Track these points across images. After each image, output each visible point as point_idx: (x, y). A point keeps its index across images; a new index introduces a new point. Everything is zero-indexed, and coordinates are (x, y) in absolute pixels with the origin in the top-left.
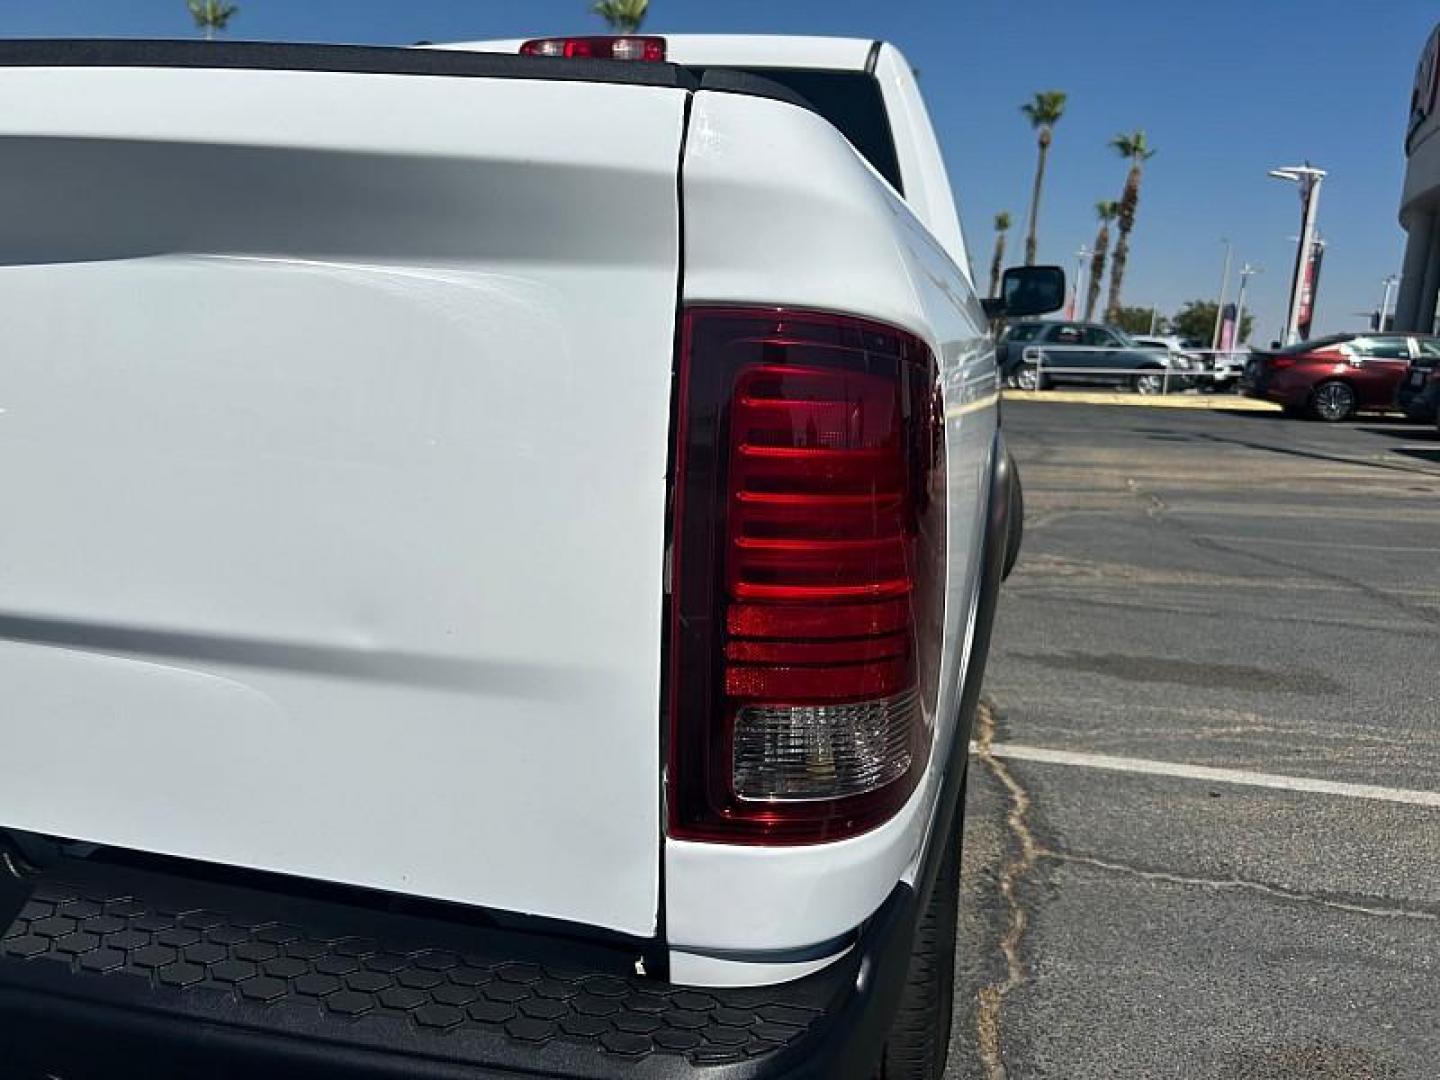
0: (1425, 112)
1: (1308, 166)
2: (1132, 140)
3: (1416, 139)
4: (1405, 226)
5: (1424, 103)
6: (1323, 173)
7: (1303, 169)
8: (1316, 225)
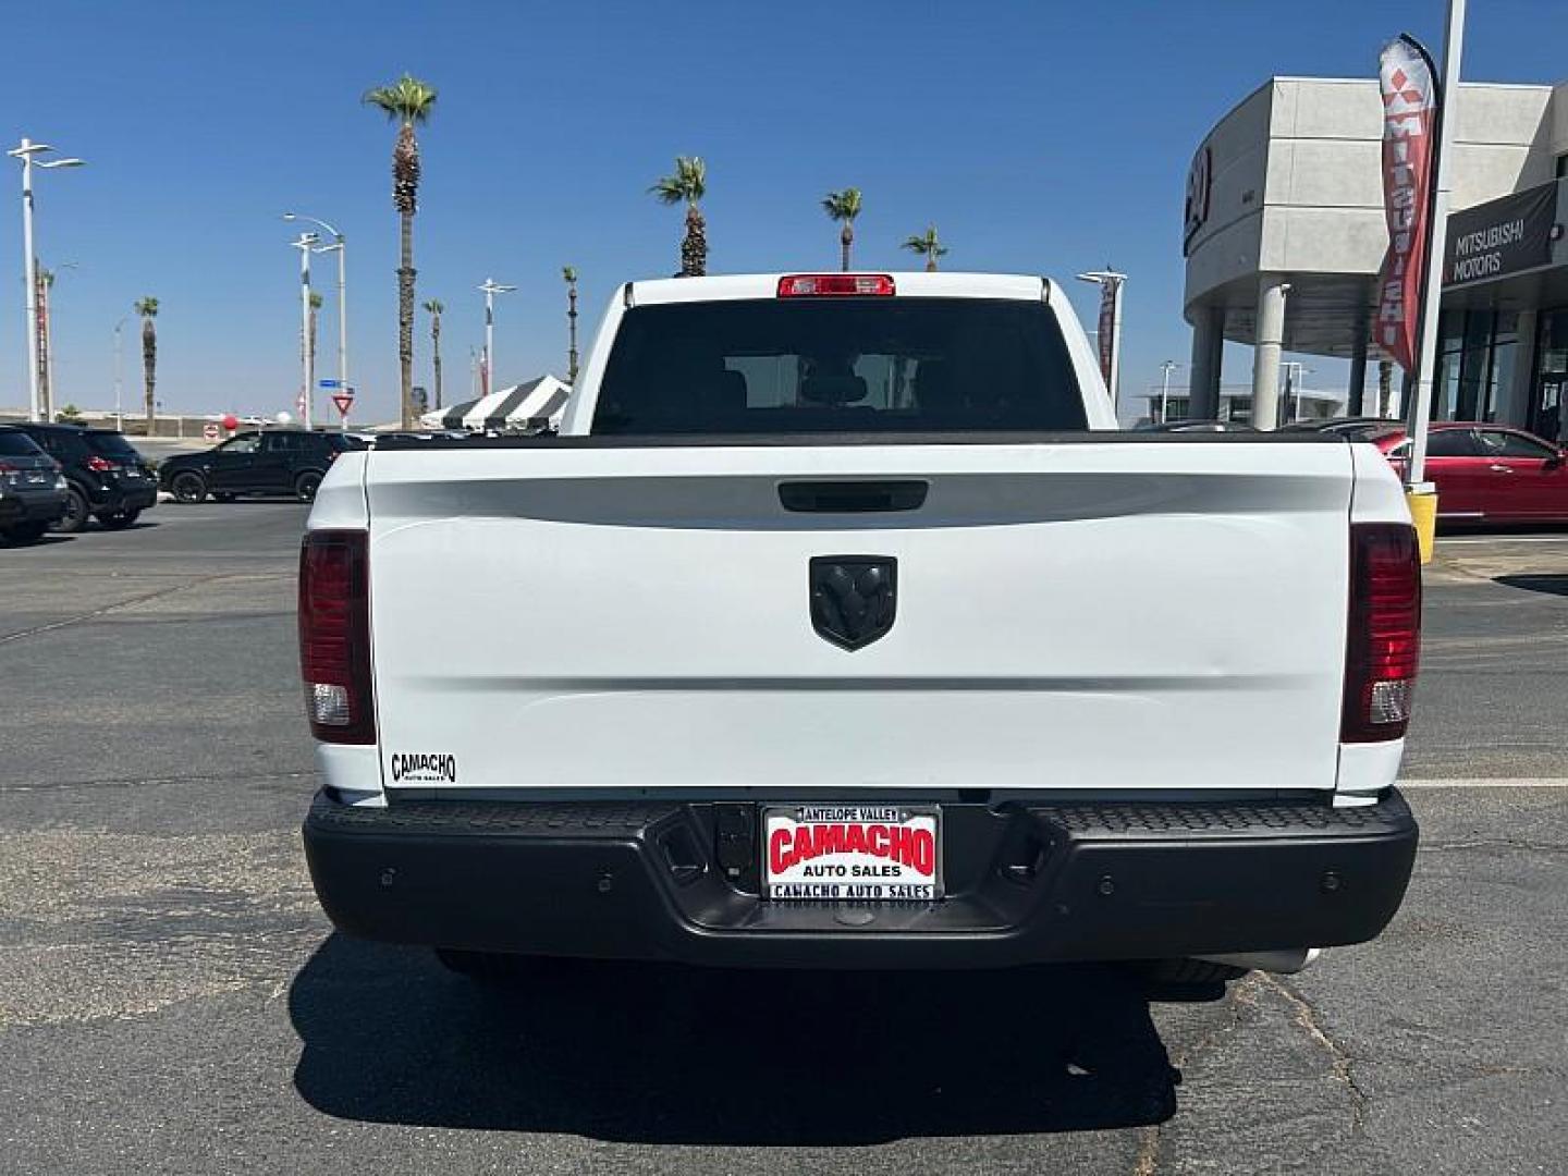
0: (1201, 218)
1: (1109, 270)
2: (923, 237)
3: (1194, 244)
4: (1190, 321)
5: (1198, 209)
6: (1125, 276)
7: (1107, 274)
8: (1121, 324)
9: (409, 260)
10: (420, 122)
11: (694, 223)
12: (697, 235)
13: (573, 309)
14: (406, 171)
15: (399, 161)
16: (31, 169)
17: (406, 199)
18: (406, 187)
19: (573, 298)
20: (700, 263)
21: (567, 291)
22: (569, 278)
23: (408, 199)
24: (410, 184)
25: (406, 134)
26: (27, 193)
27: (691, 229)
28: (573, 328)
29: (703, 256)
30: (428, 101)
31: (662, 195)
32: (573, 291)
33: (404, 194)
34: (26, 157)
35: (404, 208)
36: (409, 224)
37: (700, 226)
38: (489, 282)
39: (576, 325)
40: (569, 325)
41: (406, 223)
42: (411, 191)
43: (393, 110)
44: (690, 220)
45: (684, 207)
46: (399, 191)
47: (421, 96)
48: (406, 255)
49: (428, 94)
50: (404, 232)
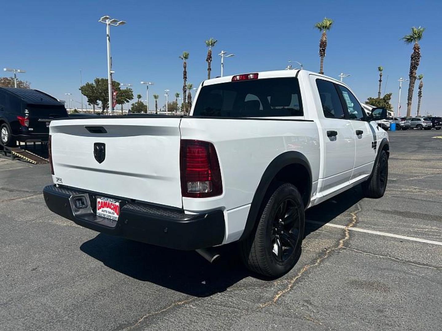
9: (322, 70)
10: (328, 30)
11: (416, 49)
12: (417, 52)
13: (380, 79)
14: (323, 45)
15: (321, 42)
16: (223, 58)
17: (322, 53)
18: (322, 49)
19: (381, 76)
20: (417, 61)
21: (379, 73)
22: (380, 70)
23: (323, 53)
24: (324, 48)
25: (324, 35)
26: (222, 64)
27: (415, 51)
28: (380, 85)
29: (419, 59)
30: (330, 24)
31: (405, 41)
32: (381, 74)
33: (322, 51)
34: (222, 55)
35: (322, 55)
36: (323, 60)
37: (418, 49)
38: (342, 74)
39: (381, 84)
40: (379, 84)
41: (322, 60)
42: (324, 50)
43: (321, 28)
44: (415, 47)
45: (413, 44)
46: (320, 51)
47: (328, 23)
48: (321, 69)
49: (330, 22)
50: (321, 62)
